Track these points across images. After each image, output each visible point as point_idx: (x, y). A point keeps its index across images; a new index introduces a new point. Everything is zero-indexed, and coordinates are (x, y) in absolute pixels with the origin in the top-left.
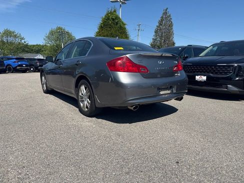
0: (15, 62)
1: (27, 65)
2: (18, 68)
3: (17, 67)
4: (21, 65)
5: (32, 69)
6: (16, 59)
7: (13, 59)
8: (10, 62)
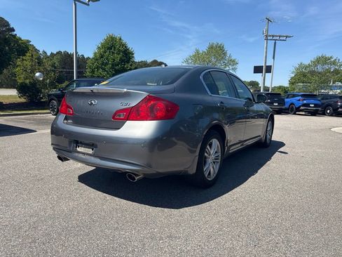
0: (299, 100)
1: (316, 105)
2: (302, 108)
3: (300, 107)
4: (307, 105)
5: (328, 111)
6: (303, 96)
7: (298, 96)
8: (294, 100)
